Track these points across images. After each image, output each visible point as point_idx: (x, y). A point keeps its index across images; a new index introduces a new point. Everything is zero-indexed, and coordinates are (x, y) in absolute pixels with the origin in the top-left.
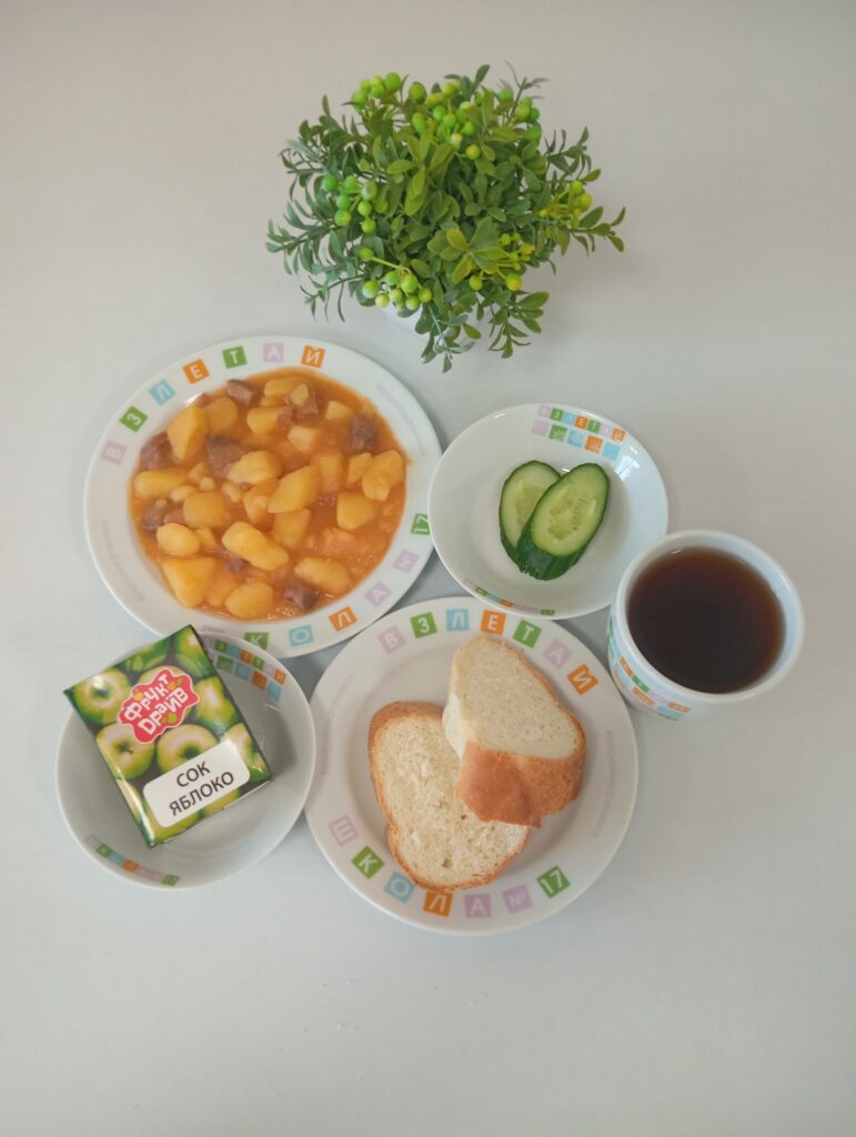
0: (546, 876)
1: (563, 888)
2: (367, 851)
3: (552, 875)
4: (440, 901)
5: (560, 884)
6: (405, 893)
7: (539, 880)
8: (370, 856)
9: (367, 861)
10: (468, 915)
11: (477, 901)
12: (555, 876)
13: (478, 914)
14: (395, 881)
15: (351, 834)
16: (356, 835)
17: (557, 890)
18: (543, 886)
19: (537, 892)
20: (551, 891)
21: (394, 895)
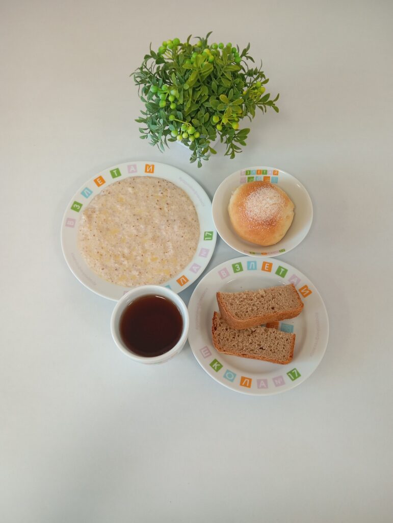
0: (291, 372)
1: (298, 377)
2: (215, 361)
3: (293, 372)
4: (247, 381)
5: (297, 376)
6: (232, 378)
7: (288, 374)
8: (217, 363)
9: (216, 365)
10: (258, 388)
11: (262, 382)
12: (295, 372)
13: (263, 387)
14: (228, 373)
15: (209, 354)
16: (211, 354)
17: (295, 378)
18: (289, 376)
19: (287, 379)
20: (293, 378)
21: (228, 379)
